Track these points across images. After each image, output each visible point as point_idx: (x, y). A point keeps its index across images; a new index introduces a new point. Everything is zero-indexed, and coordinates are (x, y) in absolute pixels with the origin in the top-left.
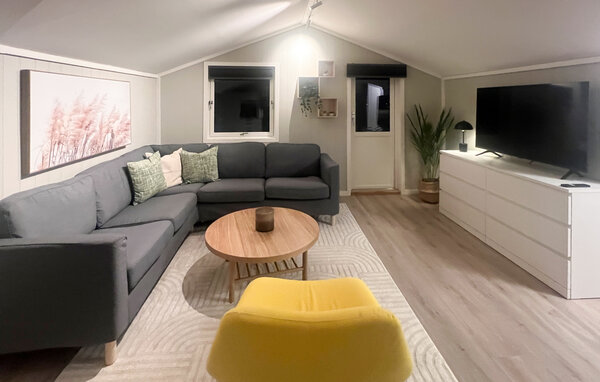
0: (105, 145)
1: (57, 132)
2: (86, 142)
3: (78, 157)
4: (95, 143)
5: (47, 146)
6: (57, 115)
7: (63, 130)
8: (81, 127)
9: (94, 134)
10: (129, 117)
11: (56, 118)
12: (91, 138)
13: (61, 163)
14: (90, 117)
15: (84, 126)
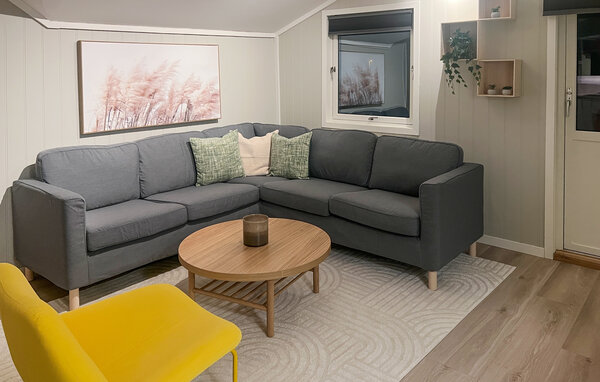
0: (178, 115)
1: (112, 98)
2: (150, 111)
3: (140, 124)
4: (162, 112)
5: (102, 110)
6: (112, 83)
7: (119, 97)
8: (143, 95)
9: (161, 103)
10: (217, 87)
11: (111, 85)
12: (157, 107)
13: (118, 128)
14: (156, 84)
15: (147, 94)
